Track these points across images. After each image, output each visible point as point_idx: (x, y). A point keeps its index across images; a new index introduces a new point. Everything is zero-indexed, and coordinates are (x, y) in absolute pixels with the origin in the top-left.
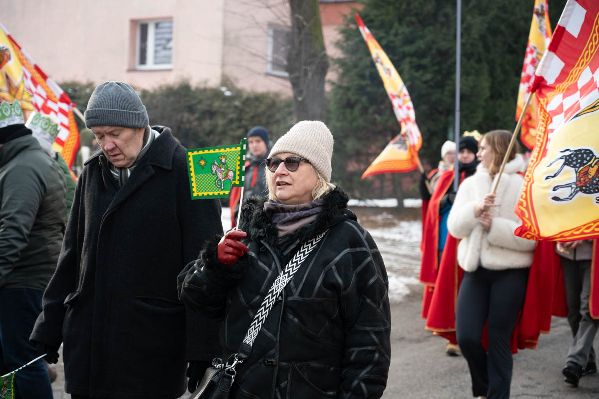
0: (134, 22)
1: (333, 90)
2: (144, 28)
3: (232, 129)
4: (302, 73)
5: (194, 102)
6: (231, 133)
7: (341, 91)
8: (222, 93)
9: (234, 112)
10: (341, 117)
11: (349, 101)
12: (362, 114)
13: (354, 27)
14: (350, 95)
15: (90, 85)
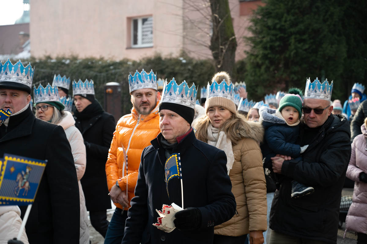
0: (129, 19)
1: (248, 57)
2: (136, 22)
4: (220, 50)
5: (164, 67)
7: (253, 58)
8: (181, 61)
9: (188, 73)
10: (253, 74)
11: (258, 63)
12: (266, 71)
13: (260, 17)
14: (258, 60)
15: (102, 59)
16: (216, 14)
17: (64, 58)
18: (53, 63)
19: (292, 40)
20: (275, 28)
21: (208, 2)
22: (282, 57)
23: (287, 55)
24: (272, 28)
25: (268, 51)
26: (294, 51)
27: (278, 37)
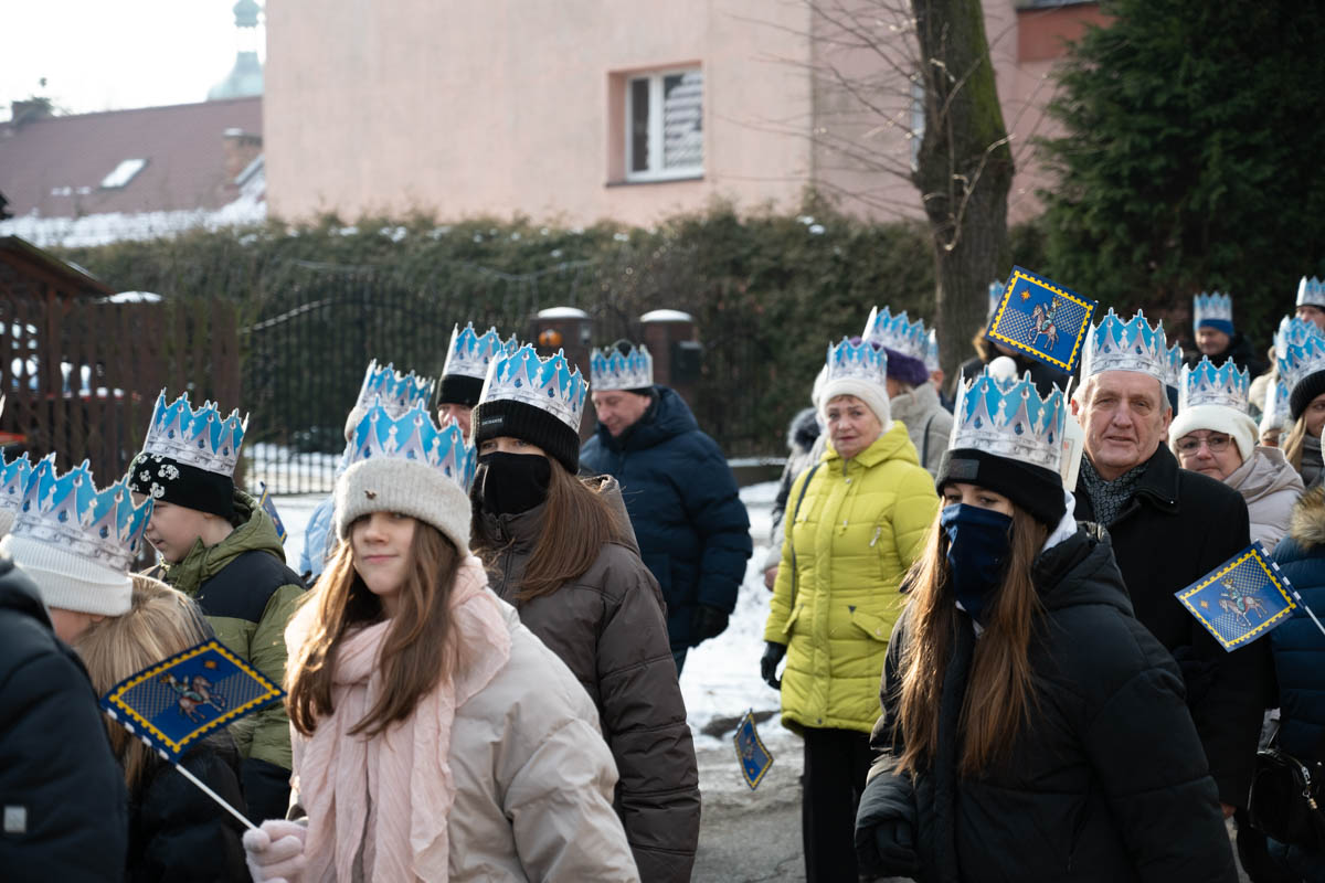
0: (617, 78)
1: (1049, 211)
2: (640, 90)
3: (828, 310)
4: (951, 189)
5: (745, 251)
6: (826, 317)
7: (1068, 214)
8: (806, 228)
9: (832, 270)
10: (1070, 274)
11: (1087, 233)
12: (1116, 264)
13: (1093, 67)
14: (1087, 221)
15: (521, 224)
16: (938, 58)
17: (385, 222)
18: (348, 238)
19: (1213, 150)
20: (1148, 107)
21: (908, 18)
22: (1177, 210)
23: (1194, 205)
24: (1139, 104)
25: (1127, 191)
26: (1223, 189)
27: (1161, 137)
